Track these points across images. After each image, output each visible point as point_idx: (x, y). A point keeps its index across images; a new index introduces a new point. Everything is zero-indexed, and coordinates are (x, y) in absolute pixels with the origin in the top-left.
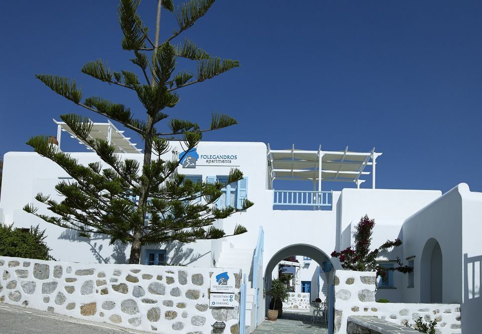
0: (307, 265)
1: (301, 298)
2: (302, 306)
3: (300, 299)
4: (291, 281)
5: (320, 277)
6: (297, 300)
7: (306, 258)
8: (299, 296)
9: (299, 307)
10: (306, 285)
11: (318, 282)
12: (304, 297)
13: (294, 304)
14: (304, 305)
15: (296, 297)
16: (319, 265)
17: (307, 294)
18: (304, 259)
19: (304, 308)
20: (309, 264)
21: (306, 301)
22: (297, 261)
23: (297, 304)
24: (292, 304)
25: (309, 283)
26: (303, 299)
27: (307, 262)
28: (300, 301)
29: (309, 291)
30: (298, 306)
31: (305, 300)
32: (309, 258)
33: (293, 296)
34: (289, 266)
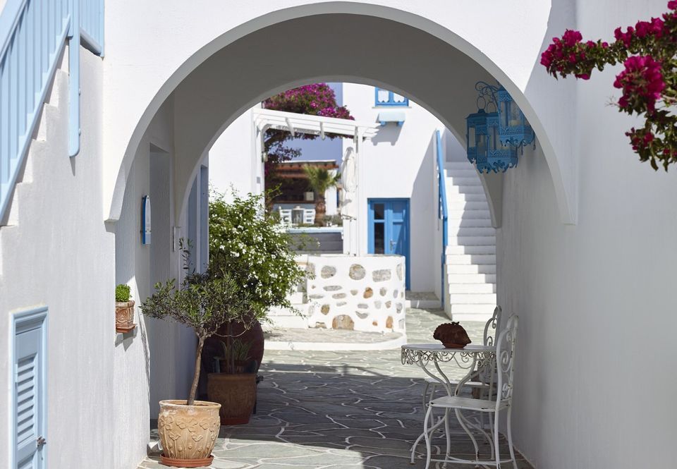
0: (390, 129)
1: (368, 281)
2: (369, 320)
3: (361, 285)
4: (330, 195)
5: (448, 182)
6: (346, 290)
7: (384, 95)
8: (356, 272)
9: (360, 325)
10: (389, 214)
11: (441, 203)
12: (379, 275)
13: (335, 312)
14: (380, 315)
15: (342, 279)
16: (441, 127)
17: (393, 263)
18: (378, 104)
19: (382, 327)
20: (398, 125)
21: (389, 296)
22: (344, 114)
23: (350, 309)
24: (325, 309)
25: (401, 204)
26: (376, 287)
27: (390, 114)
28: (360, 298)
29: (403, 248)
30: (355, 318)
31: (383, 292)
32: (398, 98)
33: (329, 272)
34: (310, 136)
